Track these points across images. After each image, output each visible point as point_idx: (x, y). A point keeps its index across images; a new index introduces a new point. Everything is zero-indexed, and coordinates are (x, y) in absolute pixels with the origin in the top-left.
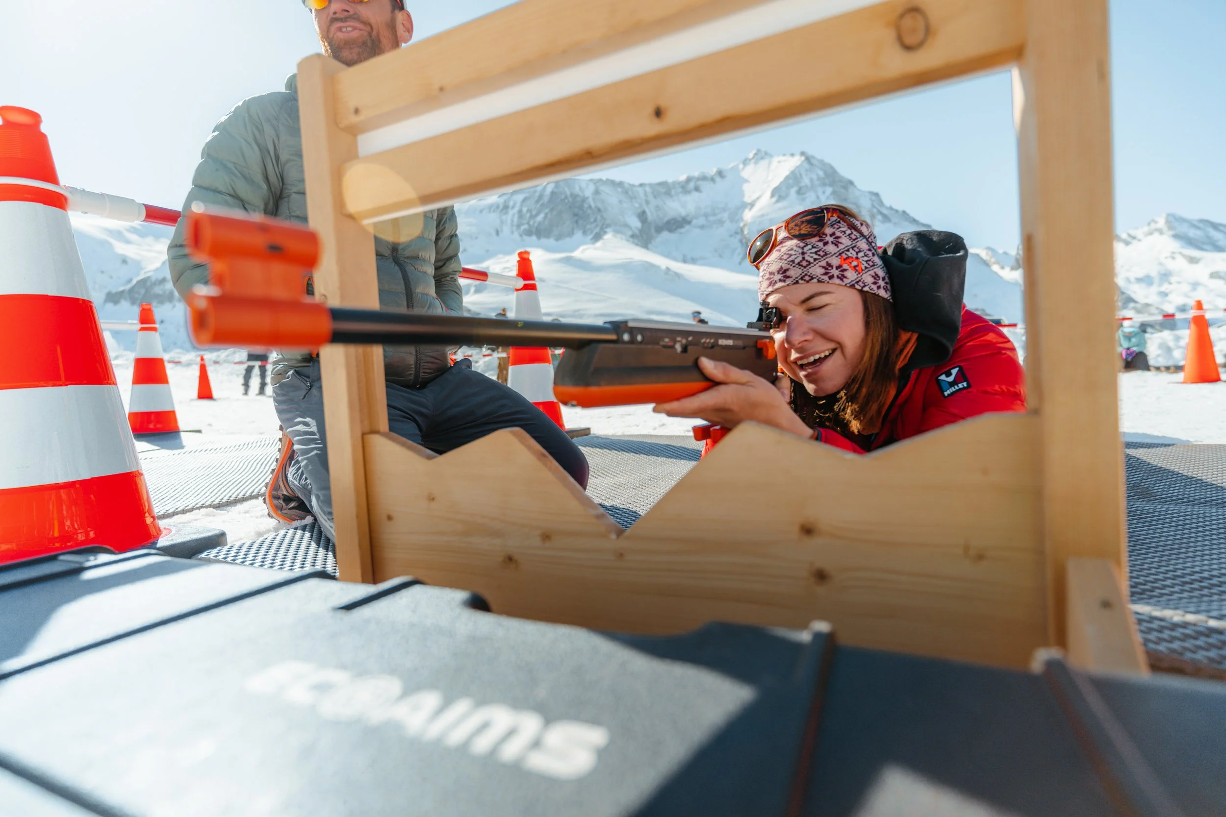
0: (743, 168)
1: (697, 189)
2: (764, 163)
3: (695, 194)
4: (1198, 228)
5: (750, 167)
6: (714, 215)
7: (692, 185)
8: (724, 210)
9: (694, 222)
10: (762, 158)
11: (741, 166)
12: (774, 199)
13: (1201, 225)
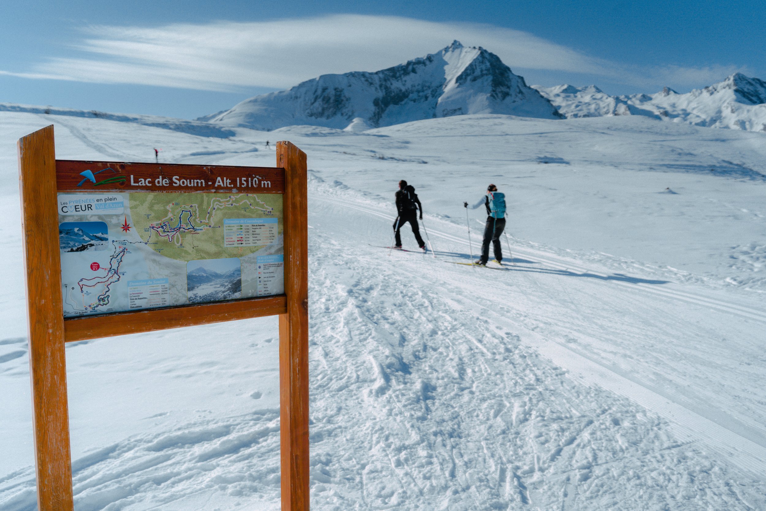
0: (445, 54)
1: (414, 71)
2: (457, 51)
3: (412, 75)
4: (751, 84)
5: (449, 54)
6: (423, 91)
7: (410, 68)
8: (429, 87)
9: (411, 95)
10: (457, 48)
11: (444, 52)
12: (457, 84)
13: (753, 82)
